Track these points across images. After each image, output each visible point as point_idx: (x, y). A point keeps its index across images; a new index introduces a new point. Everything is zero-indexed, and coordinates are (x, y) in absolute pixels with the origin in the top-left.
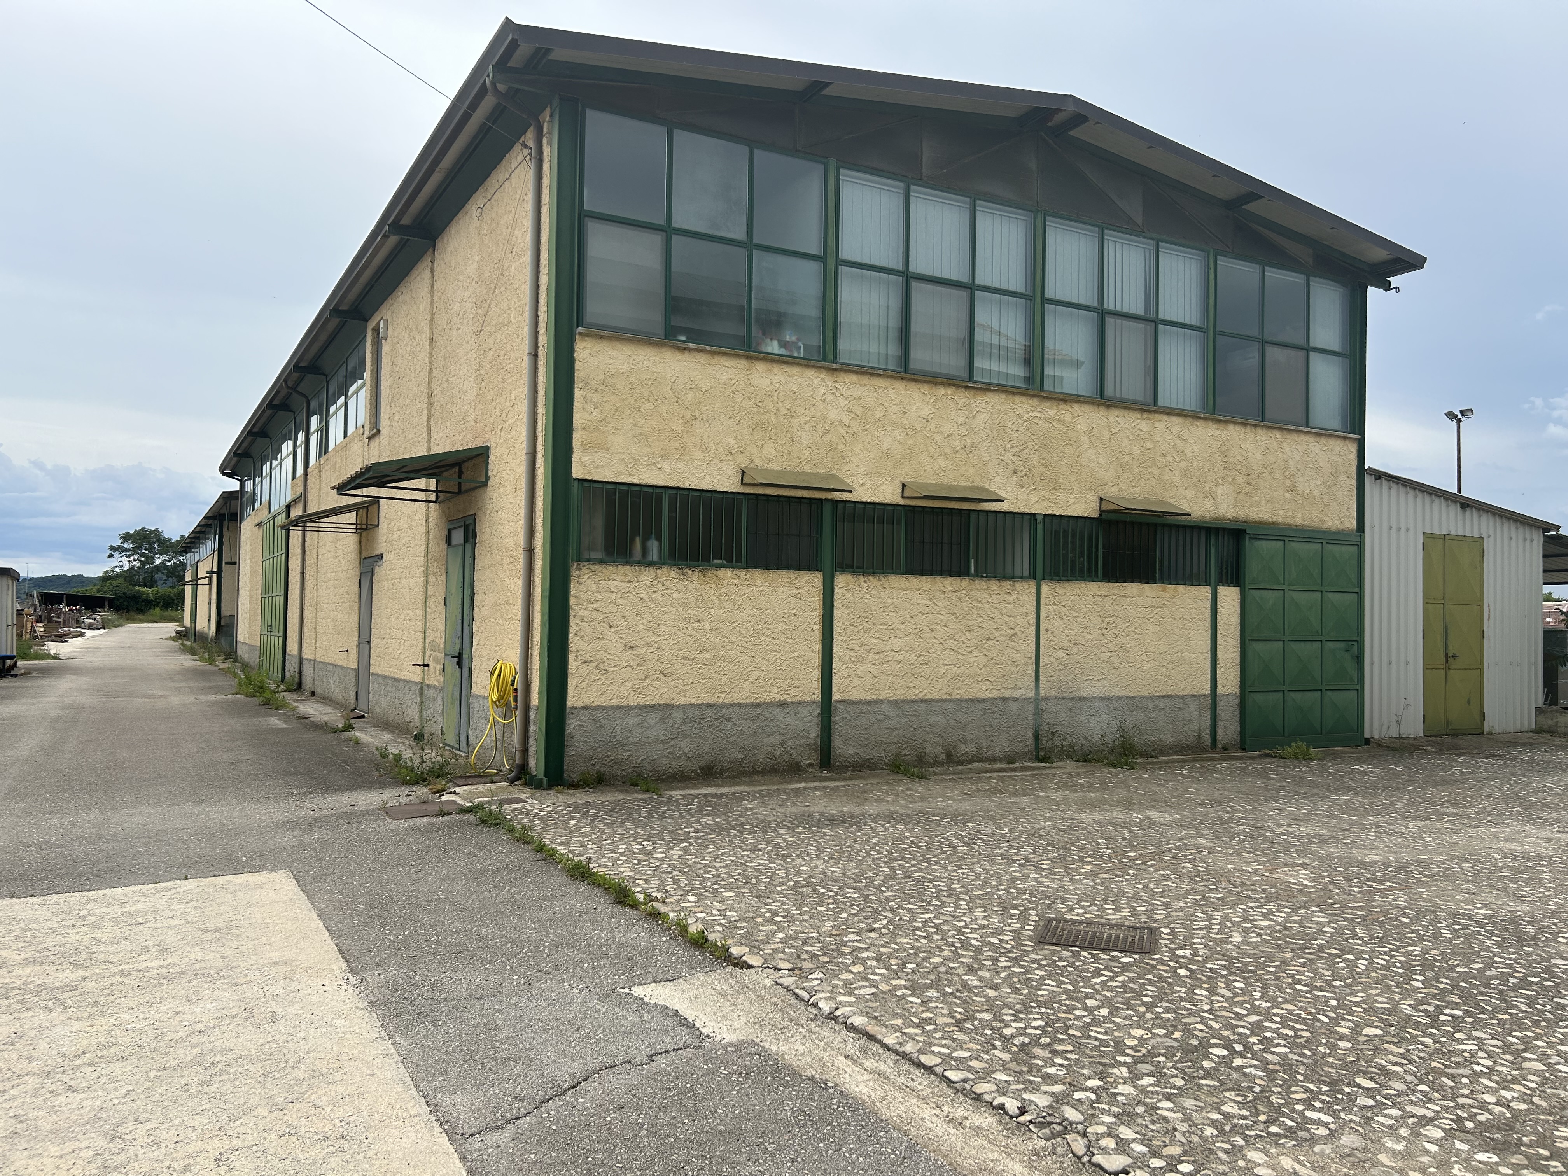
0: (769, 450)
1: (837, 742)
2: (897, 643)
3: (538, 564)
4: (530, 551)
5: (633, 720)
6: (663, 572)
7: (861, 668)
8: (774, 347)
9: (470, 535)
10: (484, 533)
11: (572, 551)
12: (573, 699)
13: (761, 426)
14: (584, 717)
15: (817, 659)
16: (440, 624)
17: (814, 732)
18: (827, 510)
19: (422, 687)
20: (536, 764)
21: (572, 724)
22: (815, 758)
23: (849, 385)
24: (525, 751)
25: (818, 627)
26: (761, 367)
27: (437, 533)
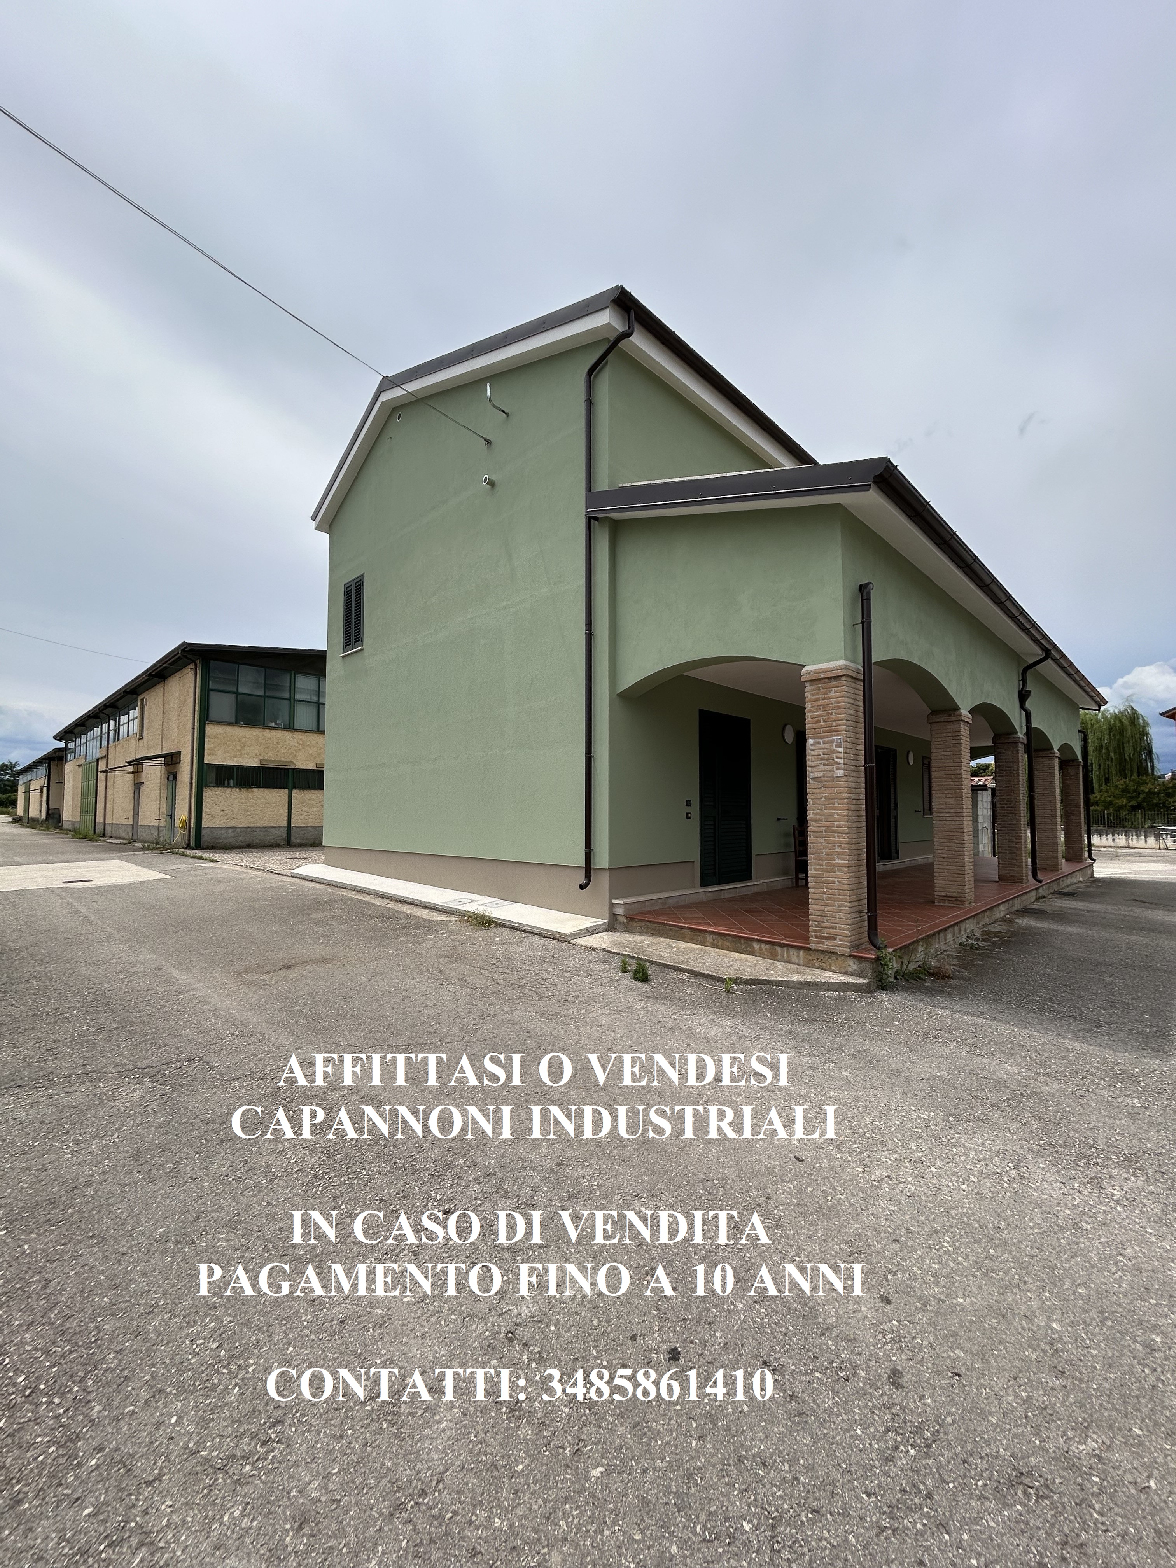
0: (270, 754)
1: (292, 838)
2: (315, 810)
3: (194, 787)
4: (191, 783)
5: (223, 831)
6: (234, 789)
7: (301, 817)
8: (273, 725)
9: (175, 778)
10: (179, 777)
11: (204, 784)
12: (204, 824)
13: (268, 747)
14: (208, 830)
15: (286, 814)
16: (165, 806)
17: (285, 836)
18: (290, 772)
19: (158, 827)
20: (192, 844)
21: (203, 832)
22: (285, 843)
23: (298, 736)
24: (189, 840)
25: (287, 805)
26: (267, 731)
27: (164, 776)
